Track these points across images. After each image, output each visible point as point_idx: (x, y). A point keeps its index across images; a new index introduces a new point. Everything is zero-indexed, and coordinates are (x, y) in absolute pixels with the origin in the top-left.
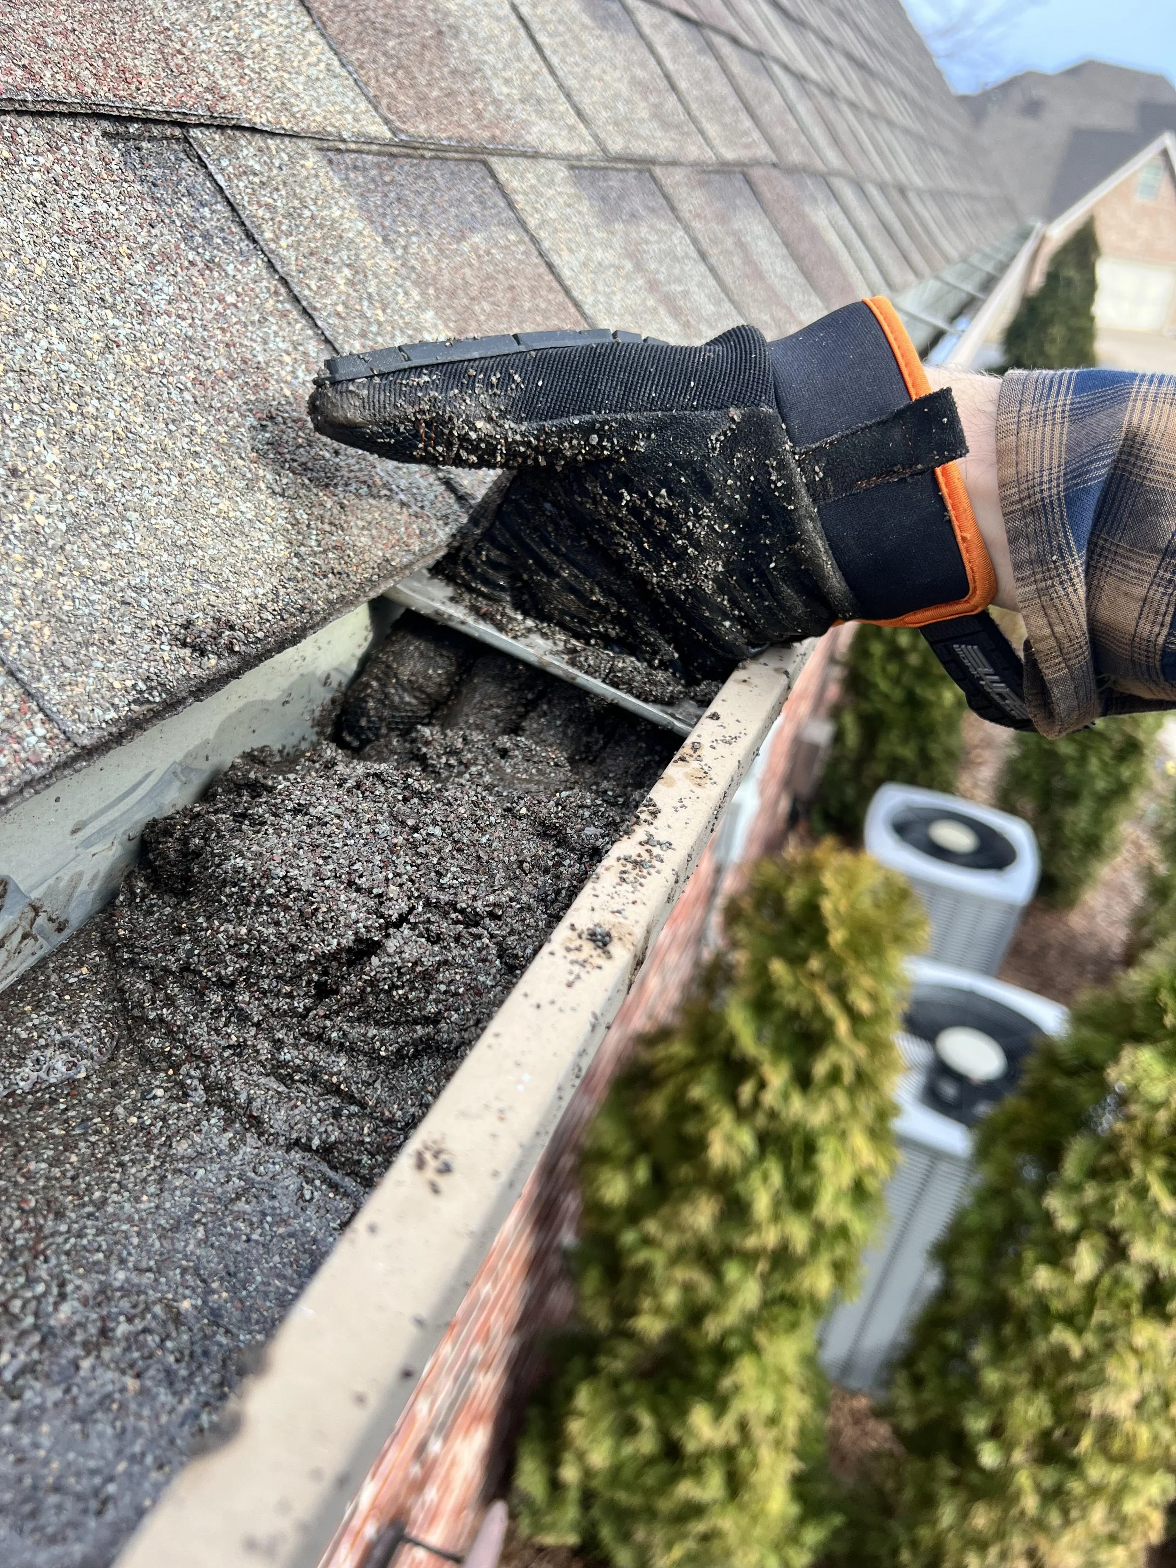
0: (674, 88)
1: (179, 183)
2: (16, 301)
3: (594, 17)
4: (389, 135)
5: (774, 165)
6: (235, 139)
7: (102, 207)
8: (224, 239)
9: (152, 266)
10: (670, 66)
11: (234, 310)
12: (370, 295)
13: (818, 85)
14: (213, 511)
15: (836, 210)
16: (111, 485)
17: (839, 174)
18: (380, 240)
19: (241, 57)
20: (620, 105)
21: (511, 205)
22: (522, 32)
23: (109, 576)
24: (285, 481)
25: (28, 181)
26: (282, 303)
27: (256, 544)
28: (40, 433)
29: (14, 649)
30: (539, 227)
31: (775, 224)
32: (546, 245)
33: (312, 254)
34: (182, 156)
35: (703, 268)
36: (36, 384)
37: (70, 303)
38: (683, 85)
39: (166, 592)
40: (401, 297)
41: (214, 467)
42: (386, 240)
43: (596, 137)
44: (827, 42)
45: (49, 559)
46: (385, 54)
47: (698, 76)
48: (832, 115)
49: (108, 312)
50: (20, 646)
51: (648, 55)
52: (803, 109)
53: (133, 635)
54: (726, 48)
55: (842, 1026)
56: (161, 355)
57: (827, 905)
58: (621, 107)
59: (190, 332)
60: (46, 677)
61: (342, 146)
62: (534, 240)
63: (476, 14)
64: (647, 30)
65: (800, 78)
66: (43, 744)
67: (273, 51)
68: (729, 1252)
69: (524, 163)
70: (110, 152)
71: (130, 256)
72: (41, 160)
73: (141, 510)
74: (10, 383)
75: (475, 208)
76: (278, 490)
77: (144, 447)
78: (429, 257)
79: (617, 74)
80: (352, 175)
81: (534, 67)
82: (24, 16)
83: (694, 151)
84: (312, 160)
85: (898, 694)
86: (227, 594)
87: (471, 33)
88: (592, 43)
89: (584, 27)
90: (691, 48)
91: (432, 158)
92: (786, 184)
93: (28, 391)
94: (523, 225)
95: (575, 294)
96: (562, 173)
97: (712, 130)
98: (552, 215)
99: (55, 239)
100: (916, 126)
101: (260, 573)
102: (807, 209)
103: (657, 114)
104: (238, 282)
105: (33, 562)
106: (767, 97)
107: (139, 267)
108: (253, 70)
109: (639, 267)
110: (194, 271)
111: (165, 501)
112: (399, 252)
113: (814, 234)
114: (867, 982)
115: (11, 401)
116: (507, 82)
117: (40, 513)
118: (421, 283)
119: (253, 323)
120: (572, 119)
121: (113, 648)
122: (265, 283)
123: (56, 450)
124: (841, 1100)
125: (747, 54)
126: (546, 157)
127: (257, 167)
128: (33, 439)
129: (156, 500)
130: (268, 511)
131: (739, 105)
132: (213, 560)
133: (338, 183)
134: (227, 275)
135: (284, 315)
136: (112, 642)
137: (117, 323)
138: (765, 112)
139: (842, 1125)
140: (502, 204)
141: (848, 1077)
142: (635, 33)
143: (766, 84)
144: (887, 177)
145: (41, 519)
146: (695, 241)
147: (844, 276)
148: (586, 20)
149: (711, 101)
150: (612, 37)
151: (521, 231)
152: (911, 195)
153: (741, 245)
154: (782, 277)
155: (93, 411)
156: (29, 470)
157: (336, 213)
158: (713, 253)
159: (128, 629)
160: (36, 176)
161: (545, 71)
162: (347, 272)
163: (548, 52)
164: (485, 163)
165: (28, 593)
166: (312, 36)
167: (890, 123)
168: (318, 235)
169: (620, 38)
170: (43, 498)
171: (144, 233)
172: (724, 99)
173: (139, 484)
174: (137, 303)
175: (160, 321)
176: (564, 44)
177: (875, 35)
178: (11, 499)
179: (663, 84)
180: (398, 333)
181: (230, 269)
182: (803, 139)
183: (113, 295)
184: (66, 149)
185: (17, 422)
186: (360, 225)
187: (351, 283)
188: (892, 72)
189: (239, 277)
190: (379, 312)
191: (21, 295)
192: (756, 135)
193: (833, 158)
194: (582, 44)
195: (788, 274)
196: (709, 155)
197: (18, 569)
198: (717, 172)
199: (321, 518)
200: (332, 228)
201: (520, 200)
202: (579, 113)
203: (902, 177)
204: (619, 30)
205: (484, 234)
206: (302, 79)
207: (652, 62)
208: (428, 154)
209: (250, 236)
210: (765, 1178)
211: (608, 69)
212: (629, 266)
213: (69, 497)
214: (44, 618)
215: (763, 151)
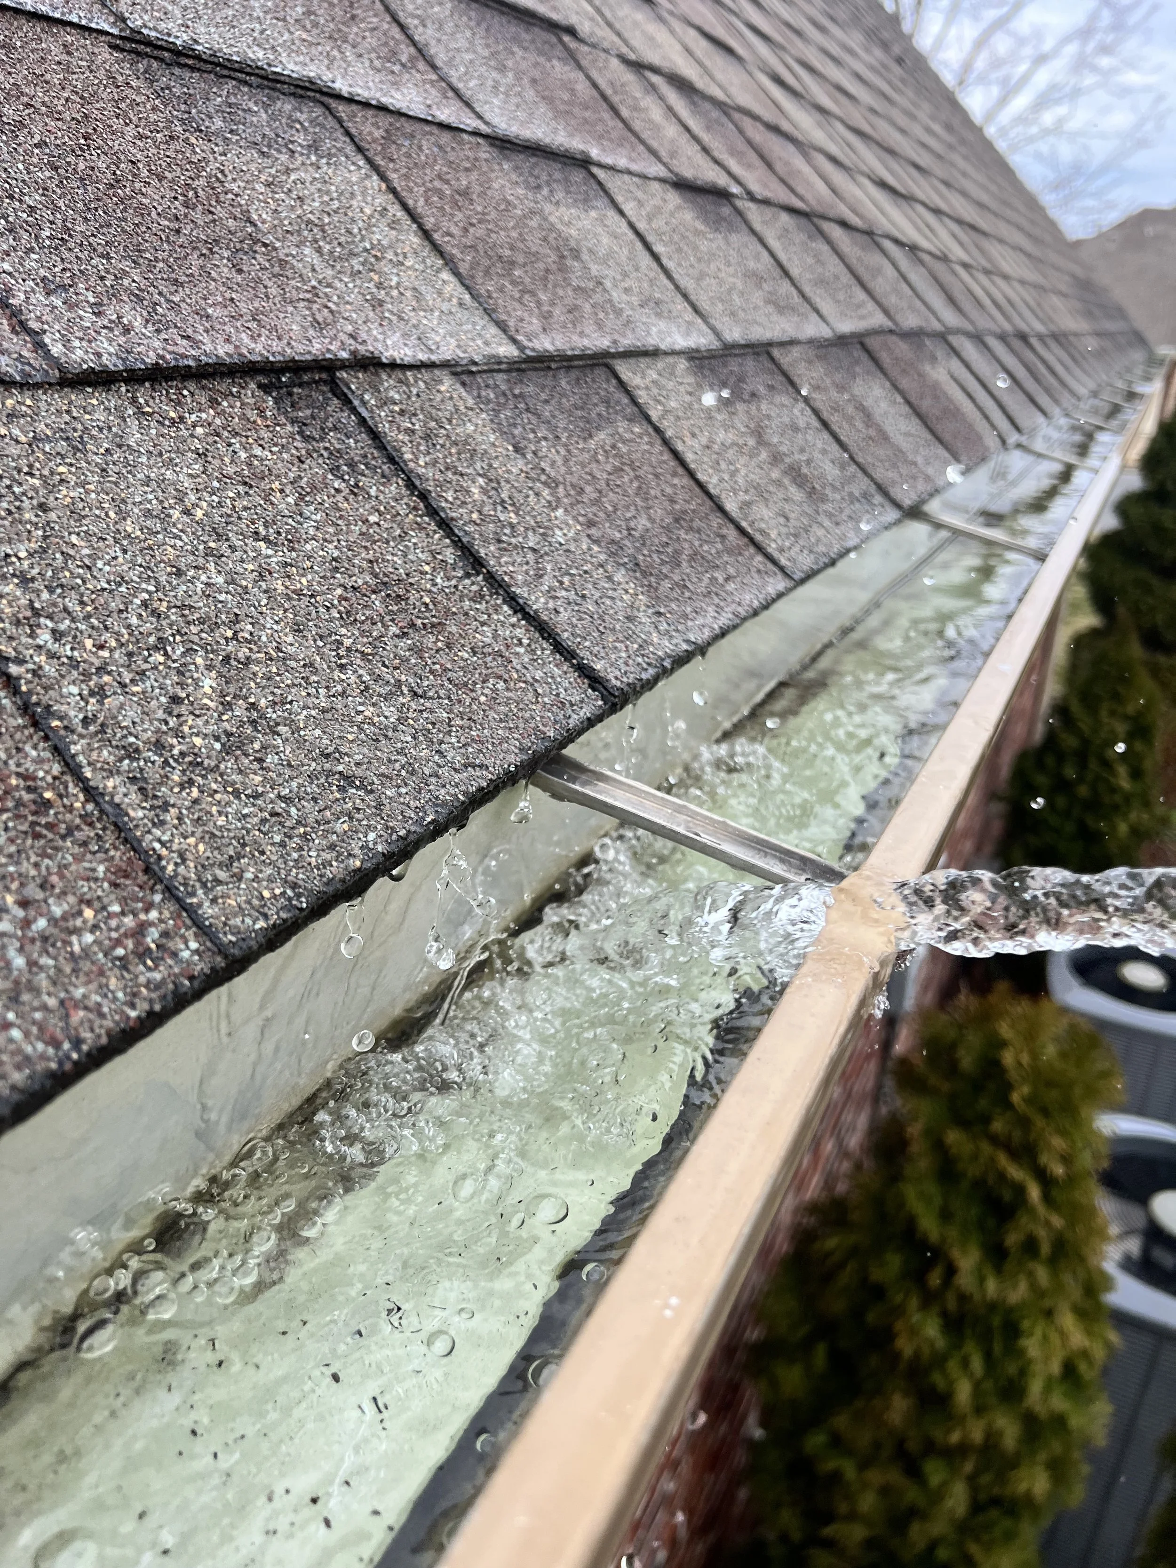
0: (786, 273)
1: (326, 419)
2: (179, 543)
3: (706, 221)
4: (516, 353)
5: (891, 331)
6: (377, 374)
7: (258, 451)
8: (366, 465)
9: (301, 497)
10: (782, 256)
11: (377, 529)
12: (503, 501)
13: (930, 253)
14: (360, 718)
15: (955, 365)
16: (263, 703)
17: (958, 331)
18: (510, 448)
19: (381, 303)
20: (735, 297)
21: (634, 401)
22: (639, 245)
23: (260, 789)
24: (426, 683)
25: (192, 436)
26: (421, 516)
27: (399, 745)
28: (199, 661)
29: (171, 867)
30: (662, 417)
31: (895, 387)
32: (669, 433)
33: (447, 469)
34: (330, 395)
35: (826, 435)
36: (196, 616)
37: (227, 540)
38: (795, 272)
39: (314, 799)
40: (532, 499)
41: (360, 676)
42: (517, 449)
43: (713, 329)
44: (937, 212)
45: (204, 777)
46: (513, 283)
47: (810, 261)
48: (946, 278)
49: (262, 543)
50: (176, 864)
51: (760, 248)
52: (917, 276)
53: (283, 845)
54: (836, 232)
55: (1034, 1193)
56: (310, 577)
57: (1008, 1058)
58: (737, 300)
59: (336, 554)
60: (200, 892)
61: (474, 369)
62: (657, 430)
63: (595, 234)
64: (757, 226)
65: (913, 249)
66: (196, 958)
67: (408, 294)
68: (930, 1448)
69: (643, 362)
70: (265, 401)
71: (282, 491)
72: (204, 416)
73: (289, 722)
74: (173, 618)
75: (602, 409)
76: (420, 692)
77: (293, 664)
78: (557, 458)
79: (731, 270)
80: (483, 393)
81: (652, 275)
82: (188, 291)
83: (813, 329)
84: (447, 384)
85: (1070, 828)
86: (371, 797)
87: (590, 251)
88: (704, 246)
89: (697, 233)
90: (803, 237)
91: (558, 369)
92: (902, 348)
93: (188, 623)
94: (648, 419)
95: (700, 476)
96: (682, 364)
97: (826, 307)
98: (673, 404)
99: (216, 484)
100: (1032, 276)
101: (403, 773)
102: (927, 368)
103: (772, 301)
104: (381, 502)
105: (191, 782)
106: (879, 271)
107: (290, 500)
108: (392, 312)
109: (761, 441)
110: (339, 498)
111: (313, 713)
112: (529, 456)
113: (935, 390)
114: (1058, 1142)
115: (173, 635)
116: (627, 290)
117: (197, 735)
118: (552, 484)
119: (394, 539)
120: (689, 315)
121: (263, 858)
122: (406, 500)
123: (213, 674)
124: (1042, 1274)
125: (857, 235)
126: (666, 353)
127: (397, 397)
128: (192, 667)
129: (305, 713)
130: (410, 715)
131: (853, 281)
132: (358, 764)
133: (471, 402)
134: (370, 497)
135: (421, 527)
136: (263, 853)
137: (270, 552)
138: (879, 285)
139: (1047, 1303)
140: (626, 401)
141: (1045, 1249)
142: (747, 230)
143: (877, 259)
144: (1008, 327)
145: (198, 741)
146: (816, 412)
147: (971, 427)
148: (700, 226)
149: (821, 282)
150: (726, 238)
151: (644, 422)
152: (1034, 341)
153: (862, 408)
154: (907, 434)
155: (247, 636)
156: (188, 696)
157: (470, 428)
158: (834, 420)
159: (277, 839)
160: (199, 430)
161: (662, 276)
162: (481, 481)
163: (665, 261)
164: (607, 366)
165: (184, 812)
166: (446, 275)
167: (1006, 277)
168: (453, 451)
169: (734, 238)
170: (200, 722)
171: (295, 469)
172: (836, 277)
173: (290, 698)
174: (288, 532)
175: (308, 547)
176: (679, 250)
177: (985, 198)
178: (171, 724)
179: (777, 272)
180: (530, 533)
181: (373, 492)
182: (918, 303)
183: (266, 527)
184: (225, 404)
185: (178, 652)
186: (492, 438)
187: (484, 491)
188: (1004, 230)
189: (381, 497)
190: (512, 515)
191: (184, 537)
192: (871, 305)
193: (951, 318)
194: (695, 248)
195: (913, 431)
196: (825, 332)
197: (176, 790)
198: (835, 345)
199: (461, 716)
200: (466, 443)
201: (643, 397)
202: (696, 310)
203: (1023, 327)
204: (731, 228)
205: (609, 431)
206: (437, 314)
207: (765, 254)
208: (553, 366)
209: (392, 460)
210: (965, 1363)
211: (722, 267)
212: (751, 442)
213: (225, 717)
214: (198, 834)
215: (878, 320)
